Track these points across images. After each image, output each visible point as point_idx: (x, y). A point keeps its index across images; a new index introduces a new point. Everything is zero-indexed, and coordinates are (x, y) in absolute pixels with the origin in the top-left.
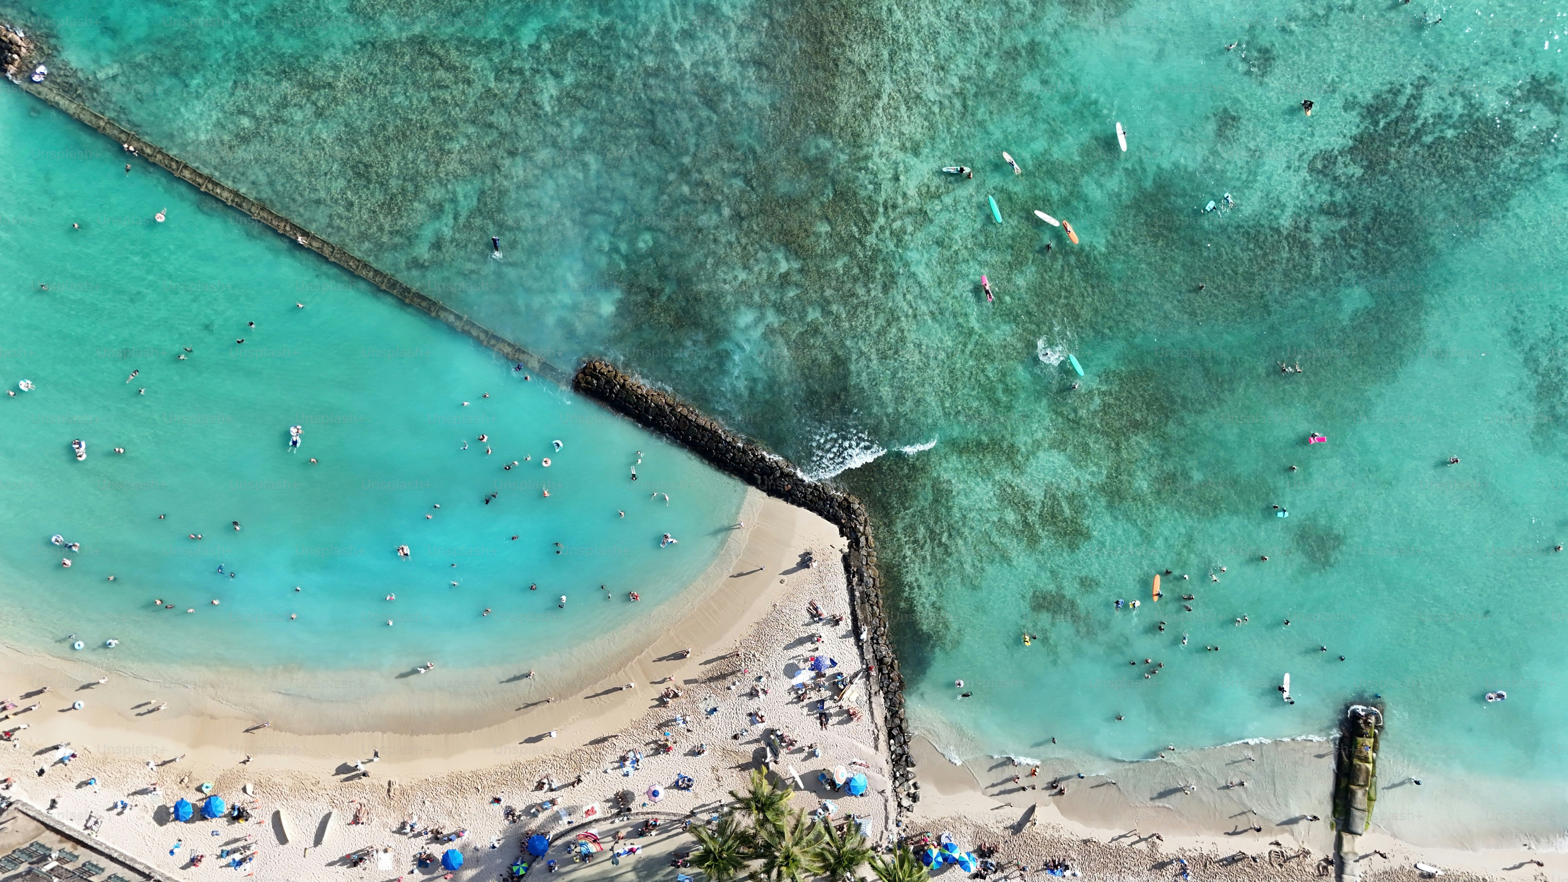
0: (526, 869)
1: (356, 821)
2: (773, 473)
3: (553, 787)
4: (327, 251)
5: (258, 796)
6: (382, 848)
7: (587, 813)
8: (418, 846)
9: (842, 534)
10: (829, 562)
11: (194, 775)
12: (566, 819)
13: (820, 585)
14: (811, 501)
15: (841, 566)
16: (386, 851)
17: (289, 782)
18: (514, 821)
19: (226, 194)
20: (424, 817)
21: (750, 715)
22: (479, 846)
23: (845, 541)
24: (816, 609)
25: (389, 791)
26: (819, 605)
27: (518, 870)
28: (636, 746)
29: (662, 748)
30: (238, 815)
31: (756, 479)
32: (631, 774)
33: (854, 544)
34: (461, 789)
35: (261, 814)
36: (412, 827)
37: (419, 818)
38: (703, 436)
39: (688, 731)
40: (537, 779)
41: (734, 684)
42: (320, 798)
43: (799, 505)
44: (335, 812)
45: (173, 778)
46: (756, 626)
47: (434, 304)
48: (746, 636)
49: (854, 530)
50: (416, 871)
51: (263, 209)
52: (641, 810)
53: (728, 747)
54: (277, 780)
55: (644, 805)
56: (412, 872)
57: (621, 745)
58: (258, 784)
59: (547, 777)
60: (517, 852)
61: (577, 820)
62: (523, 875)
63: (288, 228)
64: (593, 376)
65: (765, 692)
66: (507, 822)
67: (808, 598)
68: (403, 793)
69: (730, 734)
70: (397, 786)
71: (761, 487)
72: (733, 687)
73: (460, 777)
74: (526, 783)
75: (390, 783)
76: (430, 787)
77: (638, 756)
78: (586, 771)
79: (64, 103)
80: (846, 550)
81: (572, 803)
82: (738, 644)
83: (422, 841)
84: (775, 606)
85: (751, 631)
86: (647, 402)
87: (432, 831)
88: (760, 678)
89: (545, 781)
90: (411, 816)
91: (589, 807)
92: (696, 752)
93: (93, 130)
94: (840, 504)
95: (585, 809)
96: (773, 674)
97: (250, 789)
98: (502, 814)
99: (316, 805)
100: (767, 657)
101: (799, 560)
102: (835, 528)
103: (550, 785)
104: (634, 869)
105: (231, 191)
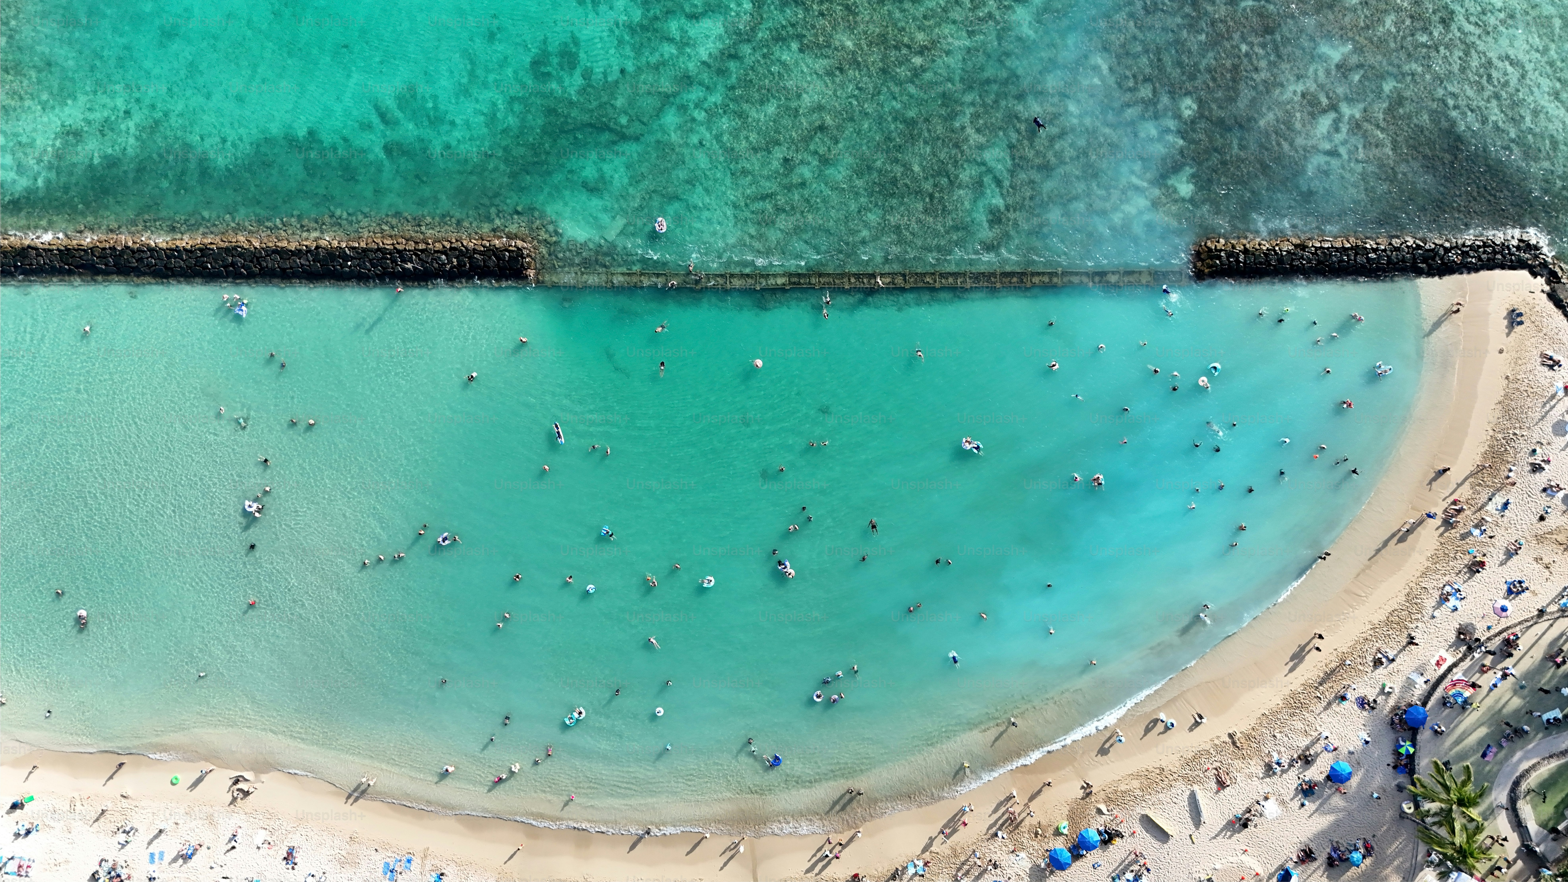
0: (1414, 745)
1: (1221, 785)
2: (1437, 254)
3: (1391, 657)
4: (899, 280)
5: (1115, 812)
6: (1261, 799)
7: (1438, 664)
8: (1291, 780)
9: (1534, 274)
10: (1538, 308)
11: (1044, 823)
12: (1420, 681)
13: (1541, 335)
14: (1489, 259)
15: (1550, 305)
16: (1266, 799)
17: (1136, 784)
18: (1373, 708)
19: (780, 281)
20: (1283, 749)
21: (1545, 490)
22: (1352, 749)
23: (1540, 280)
24: (1551, 359)
25: (1234, 743)
26: (1550, 353)
27: (1407, 750)
28: (1447, 578)
29: (1476, 567)
30: (1109, 837)
31: (1422, 268)
32: (1459, 607)
33: (1553, 278)
34: (1302, 706)
35: (1130, 825)
36: (1278, 764)
37: (1279, 753)
38: (1348, 256)
39: (1491, 537)
40: (1370, 658)
41: (1510, 470)
42: (1173, 783)
43: (1477, 270)
44: (1196, 788)
45: (1026, 835)
46: (1500, 407)
47: (1023, 274)
48: (1495, 421)
49: (1544, 265)
50: (1306, 803)
51: (820, 275)
52: (1488, 635)
53: (1540, 532)
54: (1123, 787)
55: (1489, 628)
56: (1303, 805)
57: (1434, 584)
58: (1108, 800)
59: (1379, 651)
60: (1392, 736)
61: (1433, 674)
62: (1414, 753)
63: (853, 280)
64: (1212, 258)
65: (1548, 462)
66: (1365, 713)
67: (1536, 353)
68: (1248, 737)
69: (1535, 519)
70: (1239, 735)
71: (1430, 274)
72: (1511, 474)
73: (1293, 695)
74: (1360, 667)
75: (1231, 736)
76: (1271, 718)
77: (1456, 587)
78: (1413, 626)
79: (592, 280)
80: (1547, 288)
81: (1417, 663)
82: (1491, 433)
83: (1293, 773)
84: (1507, 378)
85: (1498, 414)
86: (1276, 253)
87: (1299, 757)
88: (1534, 451)
89: (1380, 655)
90: (1269, 754)
91: (1437, 658)
92: (1510, 554)
93: (631, 289)
94: (1518, 248)
95: (1434, 662)
96: (1544, 442)
97: (1103, 808)
98: (1356, 707)
99: (1173, 791)
100: (1529, 428)
101: (1506, 322)
102: (1524, 274)
103: (1387, 657)
104: (1515, 692)
105: (784, 275)
